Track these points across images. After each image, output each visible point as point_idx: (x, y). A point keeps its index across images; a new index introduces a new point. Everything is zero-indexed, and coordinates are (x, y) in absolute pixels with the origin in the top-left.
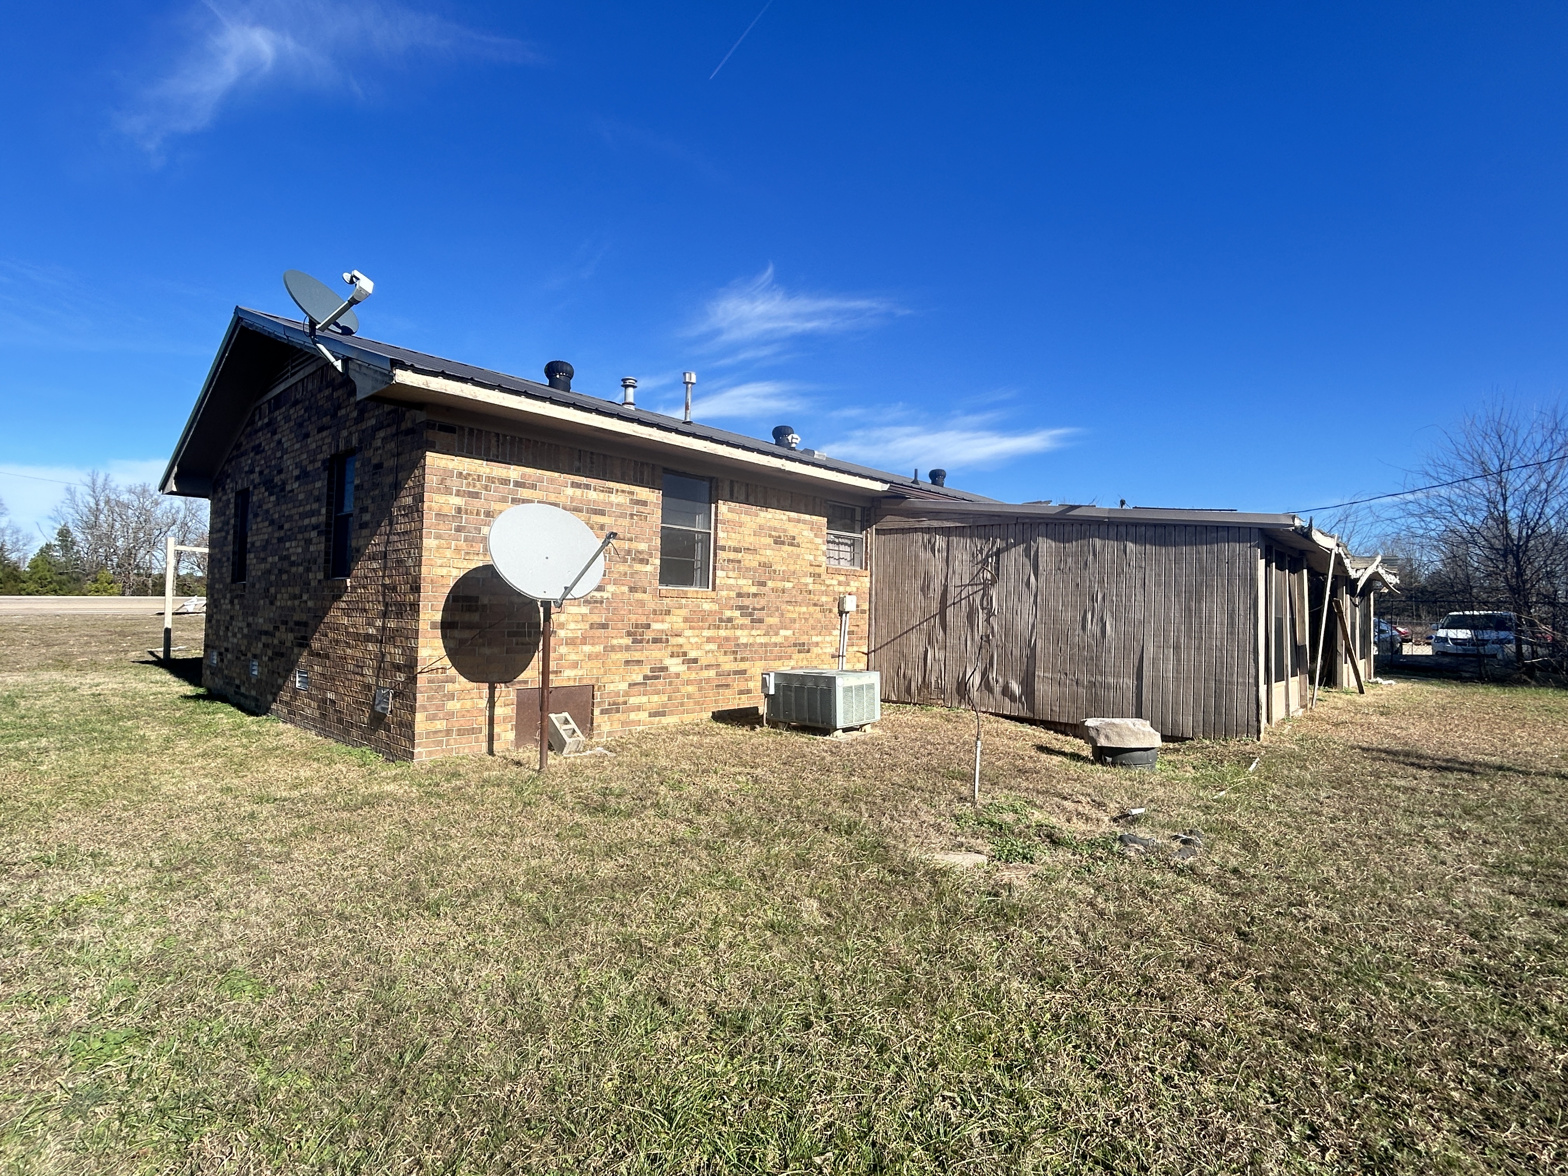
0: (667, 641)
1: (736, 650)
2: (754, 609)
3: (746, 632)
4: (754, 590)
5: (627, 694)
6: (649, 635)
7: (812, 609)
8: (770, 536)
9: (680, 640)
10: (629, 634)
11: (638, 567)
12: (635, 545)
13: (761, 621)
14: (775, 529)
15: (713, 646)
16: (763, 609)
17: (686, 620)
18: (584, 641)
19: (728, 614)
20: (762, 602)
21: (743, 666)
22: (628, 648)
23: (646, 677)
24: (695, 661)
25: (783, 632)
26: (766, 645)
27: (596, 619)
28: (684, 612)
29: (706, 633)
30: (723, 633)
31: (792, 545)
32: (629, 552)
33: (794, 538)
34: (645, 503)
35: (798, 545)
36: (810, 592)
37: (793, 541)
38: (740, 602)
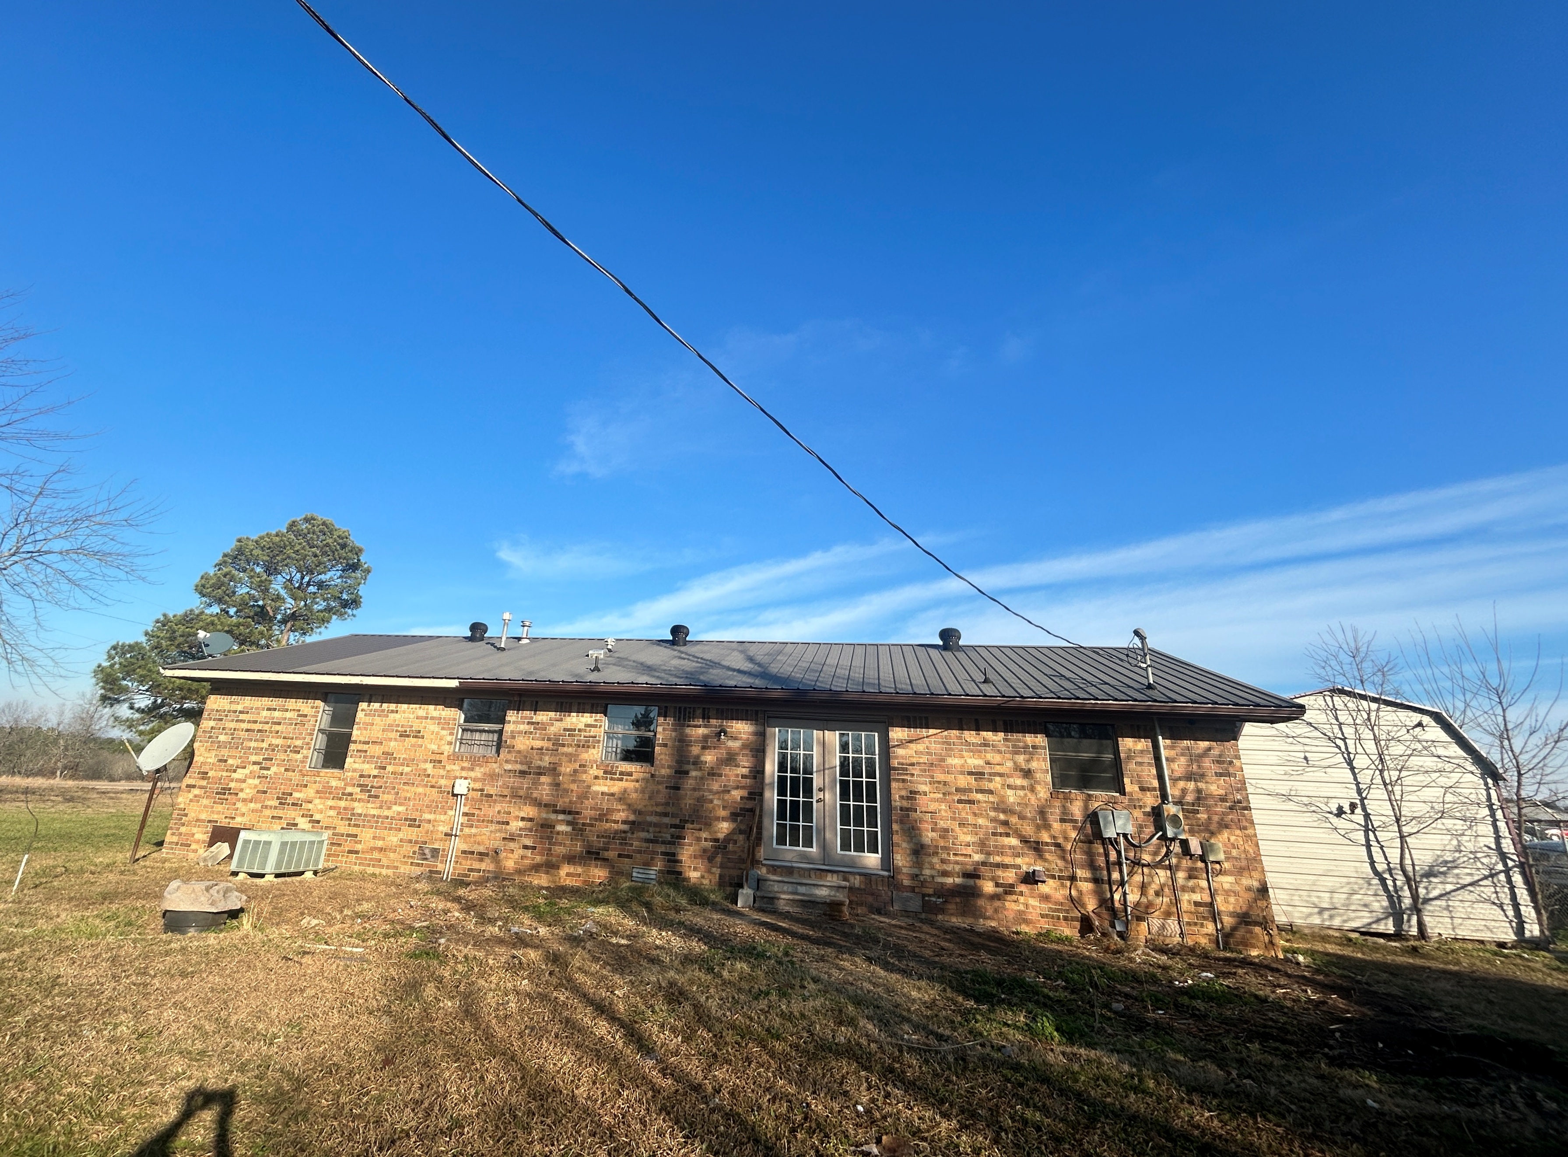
0: (301, 805)
1: (349, 817)
2: (373, 787)
3: (361, 804)
4: (375, 772)
6: (290, 800)
7: (428, 790)
8: (397, 731)
9: (310, 806)
10: (278, 798)
11: (294, 756)
12: (293, 742)
13: (377, 797)
14: (402, 726)
15: (332, 813)
16: (380, 787)
17: (318, 792)
18: (251, 800)
19: (349, 789)
20: (381, 782)
21: (353, 830)
22: (276, 808)
24: (318, 822)
25: (396, 808)
26: (379, 817)
27: (261, 787)
28: (316, 786)
29: (330, 803)
30: (342, 804)
31: (416, 737)
32: (289, 747)
33: (419, 732)
34: (306, 716)
35: (423, 737)
36: (429, 776)
37: (418, 735)
38: (362, 781)
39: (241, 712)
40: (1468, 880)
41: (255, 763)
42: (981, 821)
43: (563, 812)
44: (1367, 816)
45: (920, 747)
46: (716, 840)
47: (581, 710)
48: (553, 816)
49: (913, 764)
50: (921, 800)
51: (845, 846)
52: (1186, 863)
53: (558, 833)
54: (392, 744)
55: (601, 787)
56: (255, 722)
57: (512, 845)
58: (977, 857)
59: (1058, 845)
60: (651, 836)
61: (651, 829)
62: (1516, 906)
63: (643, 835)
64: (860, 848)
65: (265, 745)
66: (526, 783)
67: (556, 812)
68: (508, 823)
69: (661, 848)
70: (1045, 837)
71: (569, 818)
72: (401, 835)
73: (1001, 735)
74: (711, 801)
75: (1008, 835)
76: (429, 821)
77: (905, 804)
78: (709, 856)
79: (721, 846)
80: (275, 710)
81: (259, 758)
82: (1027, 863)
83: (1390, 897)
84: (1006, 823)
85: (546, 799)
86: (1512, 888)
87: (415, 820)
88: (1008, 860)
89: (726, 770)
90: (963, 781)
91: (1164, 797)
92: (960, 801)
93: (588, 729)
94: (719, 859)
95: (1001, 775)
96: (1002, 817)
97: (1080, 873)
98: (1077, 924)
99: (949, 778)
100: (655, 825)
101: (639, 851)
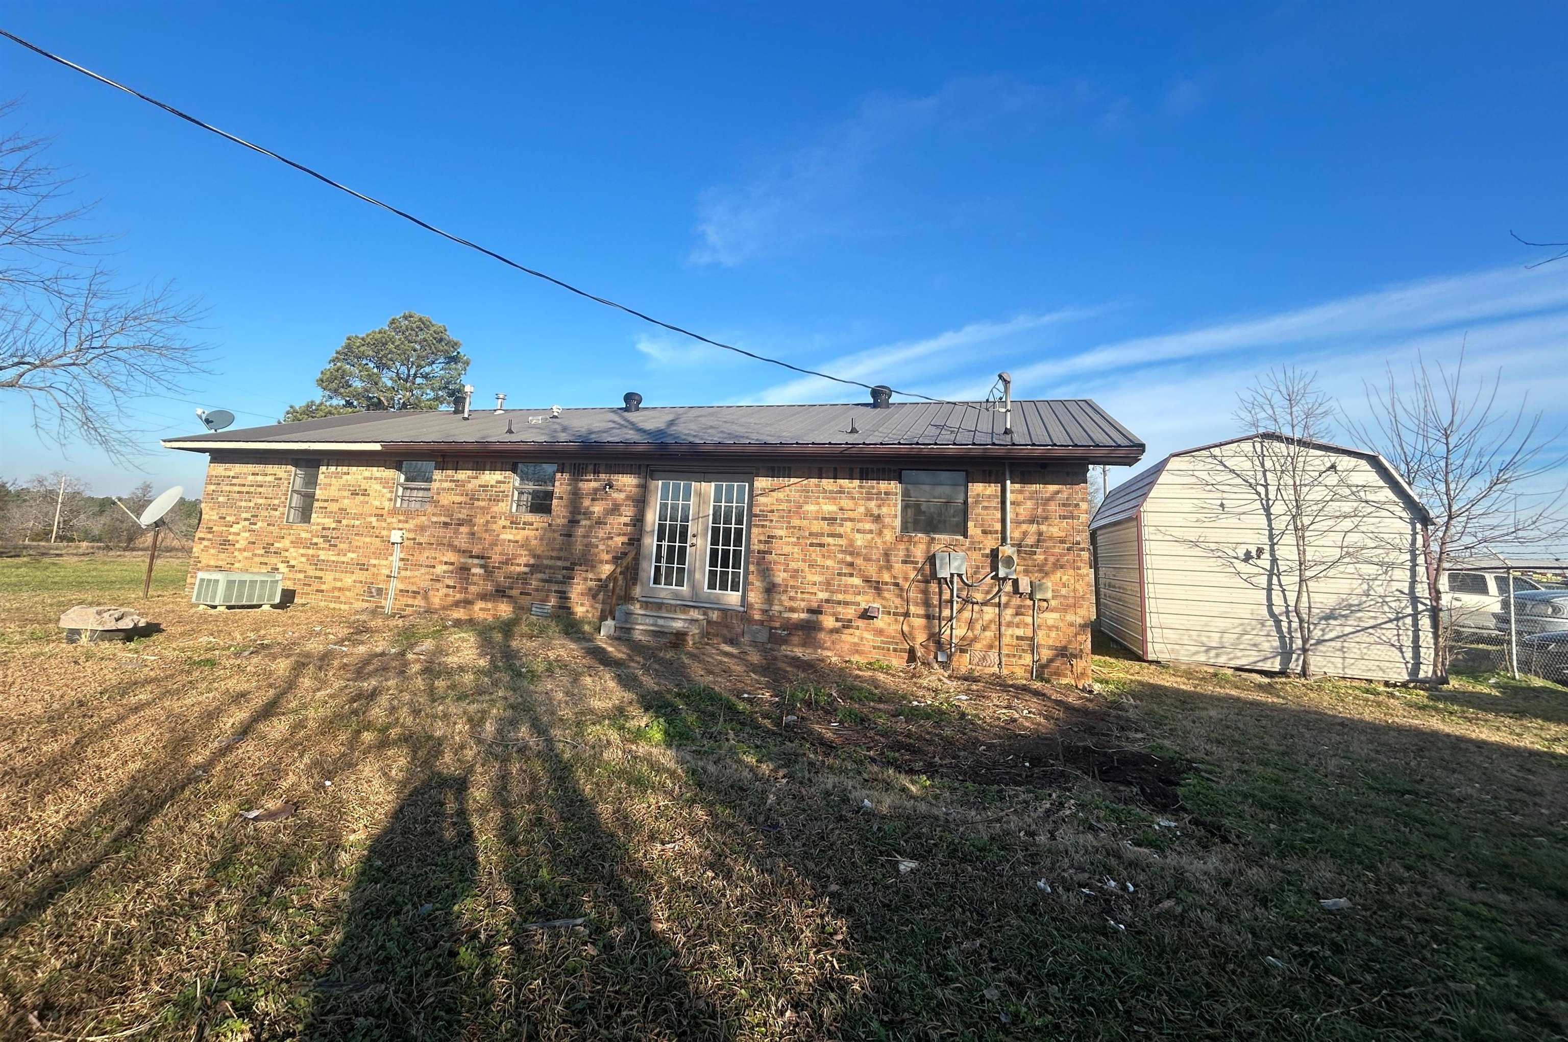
0: (281, 553)
1: (315, 562)
2: (332, 538)
3: (324, 553)
4: (333, 525)
6: (272, 549)
9: (287, 554)
10: (264, 548)
11: (273, 513)
12: (272, 501)
13: (336, 546)
14: (351, 485)
15: (304, 559)
16: (339, 538)
17: (292, 542)
18: (245, 550)
19: (315, 540)
20: (338, 533)
21: (319, 574)
24: (293, 567)
25: (350, 555)
26: (338, 563)
27: (252, 539)
28: (293, 538)
29: (302, 551)
30: (311, 552)
31: (363, 495)
32: (269, 505)
33: (366, 490)
34: (279, 478)
35: (369, 495)
36: (373, 527)
37: (365, 493)
38: (325, 533)
40: (1372, 622)
41: (245, 519)
42: (829, 563)
43: (478, 557)
44: (1274, 561)
45: (781, 495)
46: (600, 580)
47: (493, 469)
48: (470, 561)
49: (772, 511)
50: (776, 543)
51: (712, 586)
52: (1016, 601)
53: (473, 575)
54: (346, 501)
55: (507, 536)
56: (244, 485)
57: (438, 585)
58: (823, 595)
59: (897, 585)
60: (547, 577)
61: (547, 571)
62: (1416, 648)
63: (540, 576)
64: (724, 587)
65: (252, 504)
66: (449, 533)
67: (471, 557)
68: (434, 567)
69: (555, 587)
70: (886, 577)
71: (482, 562)
72: (354, 577)
73: (857, 482)
74: (597, 547)
75: (851, 575)
76: (375, 566)
77: (762, 547)
78: (593, 594)
79: (603, 585)
80: (257, 474)
81: (249, 515)
82: (865, 601)
83: (1282, 638)
84: (851, 564)
85: (464, 546)
86: (1416, 631)
87: (364, 565)
88: (849, 598)
89: (611, 519)
90: (817, 526)
91: (1004, 540)
92: (811, 545)
93: (498, 485)
94: (601, 597)
95: (851, 520)
96: (849, 559)
97: (913, 609)
98: (906, 655)
99: (805, 523)
100: (550, 567)
101: (537, 590)
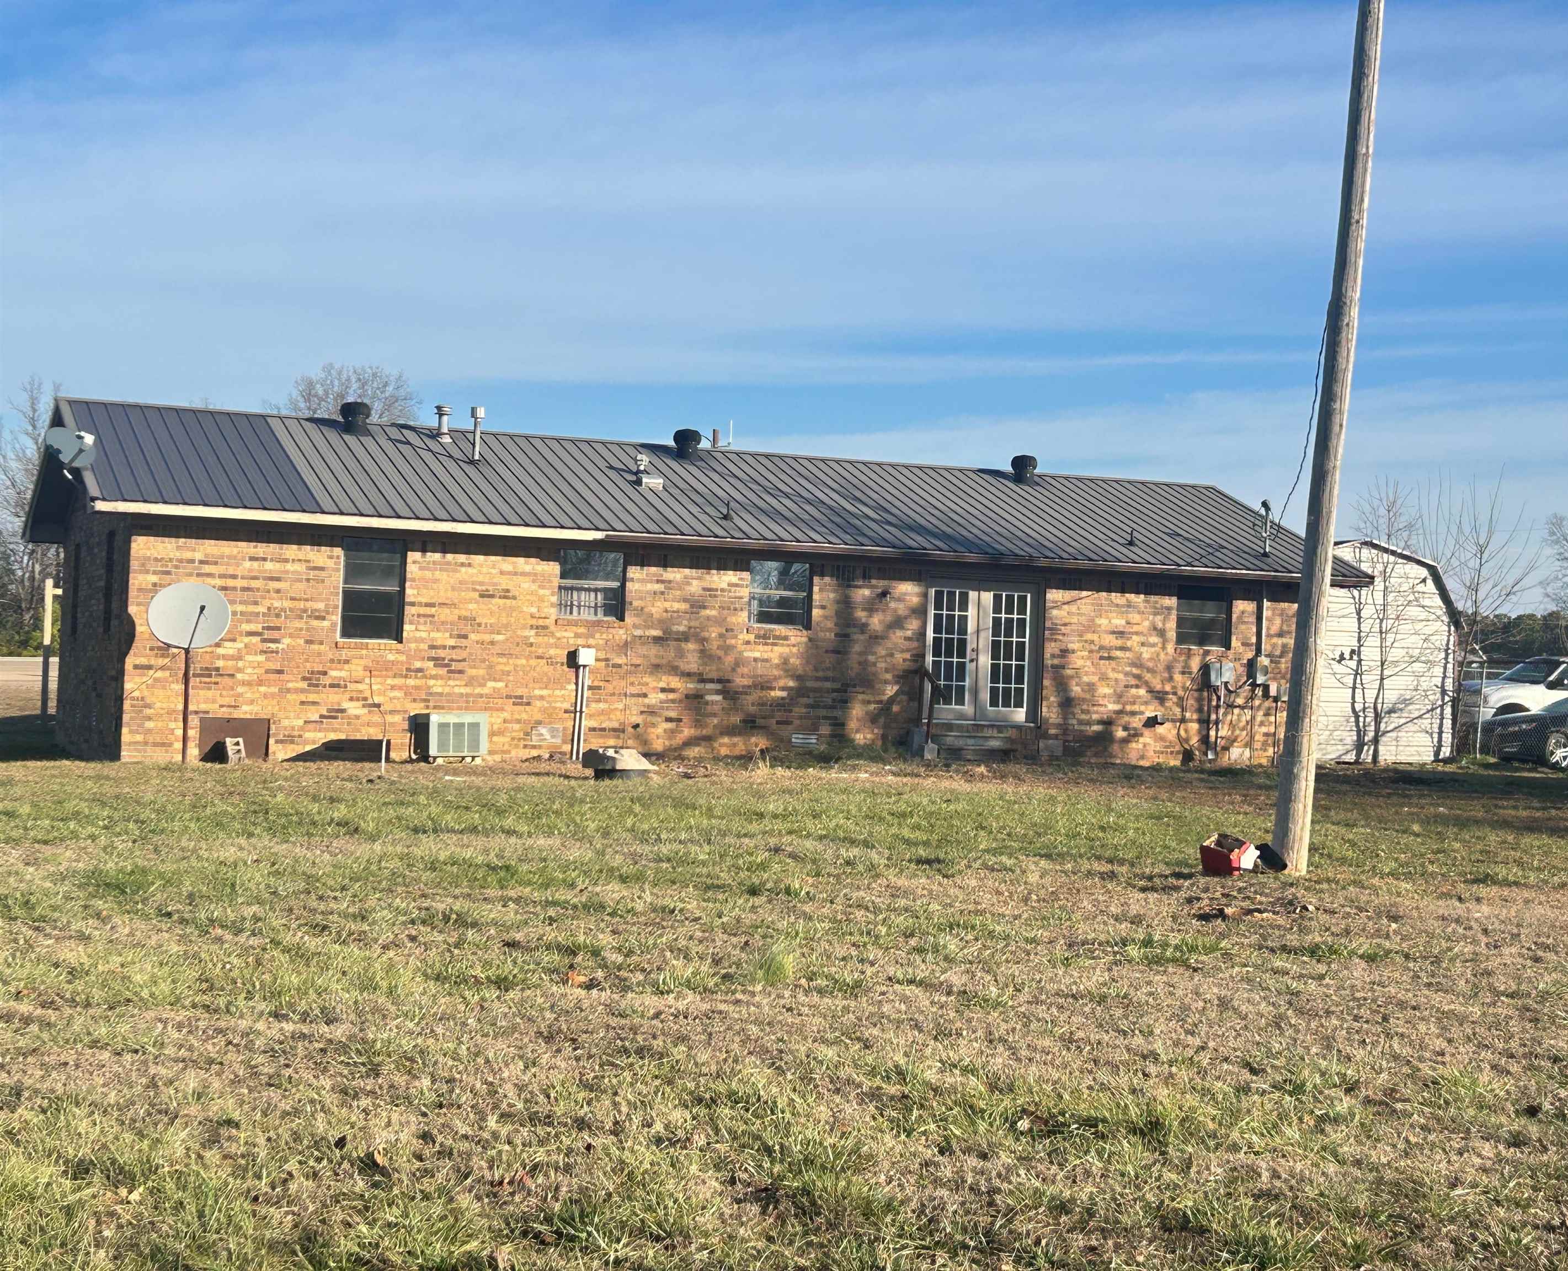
0: (346, 686)
2: (452, 660)
3: (440, 682)
4: (452, 642)
5: (301, 729)
6: (326, 680)
7: (533, 662)
8: (475, 590)
9: (360, 687)
10: (304, 679)
11: (315, 623)
12: (309, 605)
13: (461, 672)
14: (481, 584)
15: (397, 694)
16: (464, 660)
17: (368, 669)
18: (260, 683)
19: (418, 664)
20: (464, 654)
22: (302, 691)
23: (322, 716)
24: (378, 706)
25: (491, 684)
26: (467, 695)
27: (272, 666)
28: (365, 662)
29: (389, 681)
30: (411, 682)
31: (505, 597)
32: (305, 611)
33: (508, 591)
34: (322, 569)
35: (514, 598)
36: (531, 645)
37: (506, 594)
38: (433, 653)
39: (201, 562)
41: (250, 634)
42: (1118, 675)
43: (712, 681)
45: (1073, 608)
46: (880, 702)
47: (722, 567)
48: (701, 686)
49: (1065, 625)
50: (1071, 658)
51: (994, 703)
52: (1268, 703)
53: (707, 703)
54: (471, 606)
55: (753, 653)
56: (234, 577)
57: (653, 719)
58: (1113, 707)
59: (1176, 694)
60: (811, 701)
61: (811, 695)
63: (804, 700)
64: (1007, 704)
66: (665, 651)
67: (703, 681)
68: (645, 695)
69: (823, 712)
70: (1168, 688)
71: (718, 686)
72: (505, 715)
73: (1142, 596)
74: (874, 664)
75: (1137, 687)
76: (542, 698)
77: (1056, 661)
78: (873, 719)
79: (886, 707)
80: (264, 559)
81: (257, 627)
82: (1150, 710)
84: (1138, 677)
85: (692, 668)
87: (521, 697)
88: (1136, 708)
89: (893, 634)
90: (1110, 640)
91: (1258, 651)
92: (1101, 658)
93: (733, 589)
94: (882, 720)
95: (1137, 633)
96: (1135, 671)
97: (1188, 715)
98: (1181, 757)
99: (1095, 637)
100: (815, 690)
101: (801, 718)
